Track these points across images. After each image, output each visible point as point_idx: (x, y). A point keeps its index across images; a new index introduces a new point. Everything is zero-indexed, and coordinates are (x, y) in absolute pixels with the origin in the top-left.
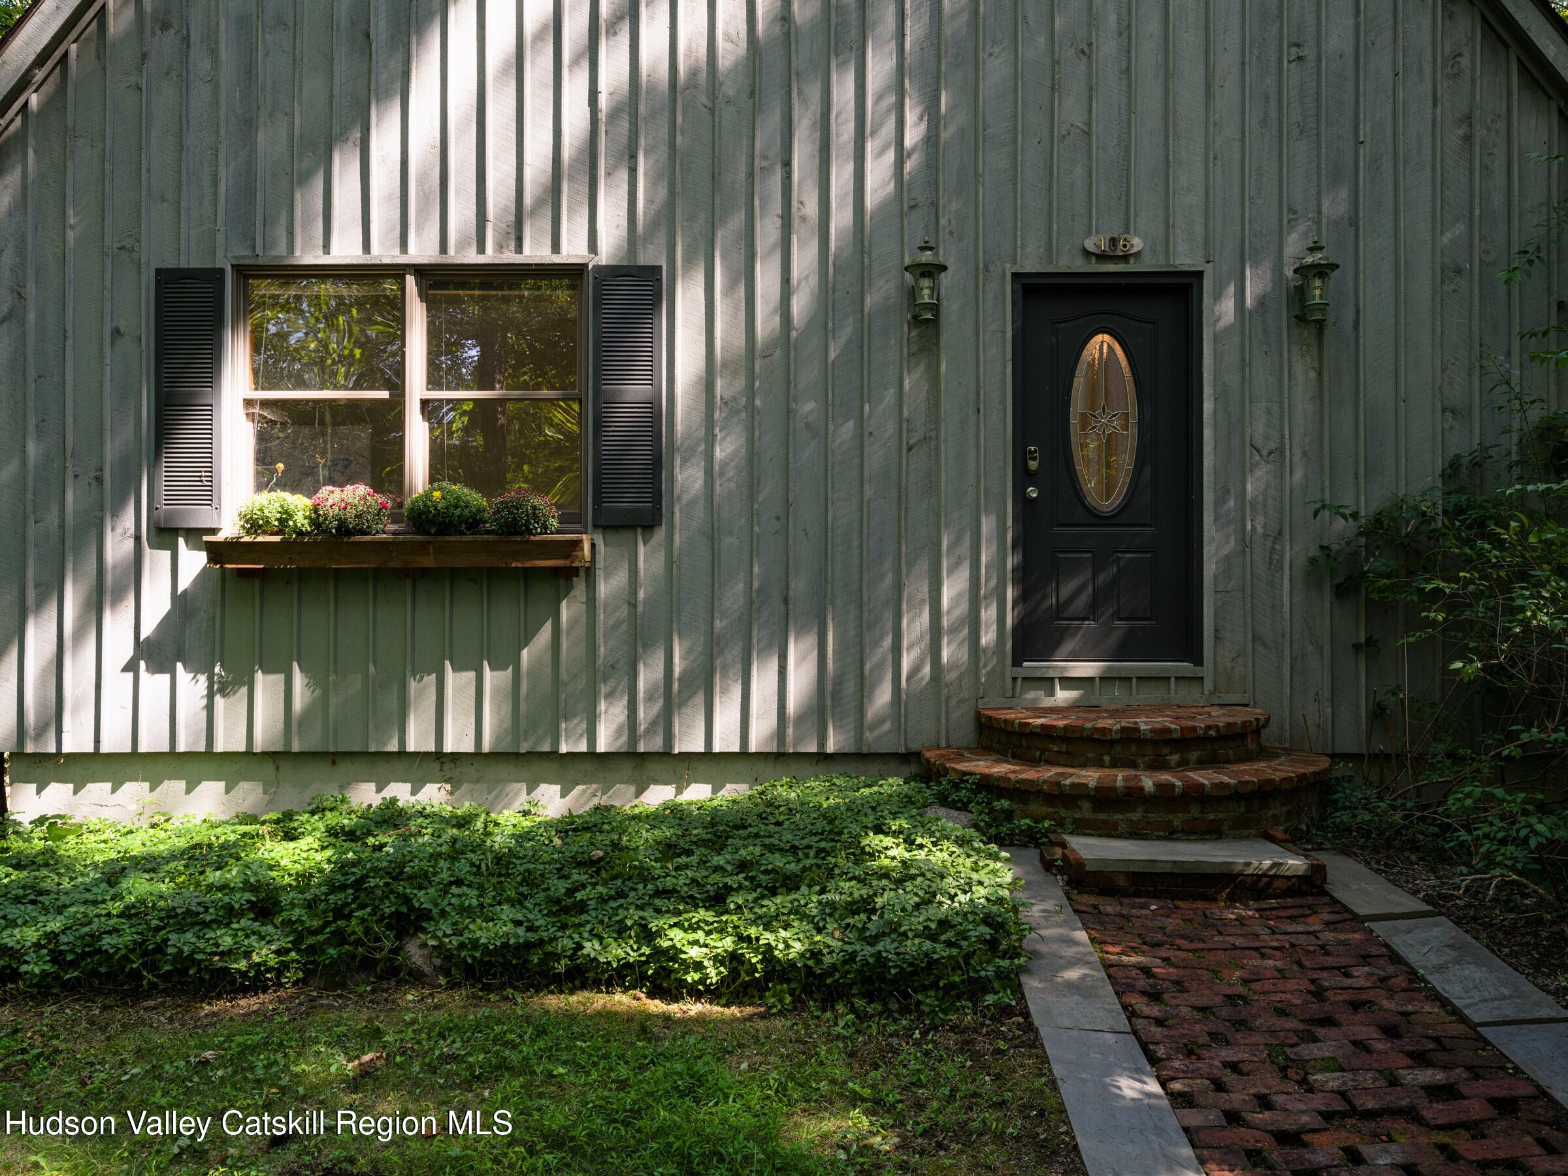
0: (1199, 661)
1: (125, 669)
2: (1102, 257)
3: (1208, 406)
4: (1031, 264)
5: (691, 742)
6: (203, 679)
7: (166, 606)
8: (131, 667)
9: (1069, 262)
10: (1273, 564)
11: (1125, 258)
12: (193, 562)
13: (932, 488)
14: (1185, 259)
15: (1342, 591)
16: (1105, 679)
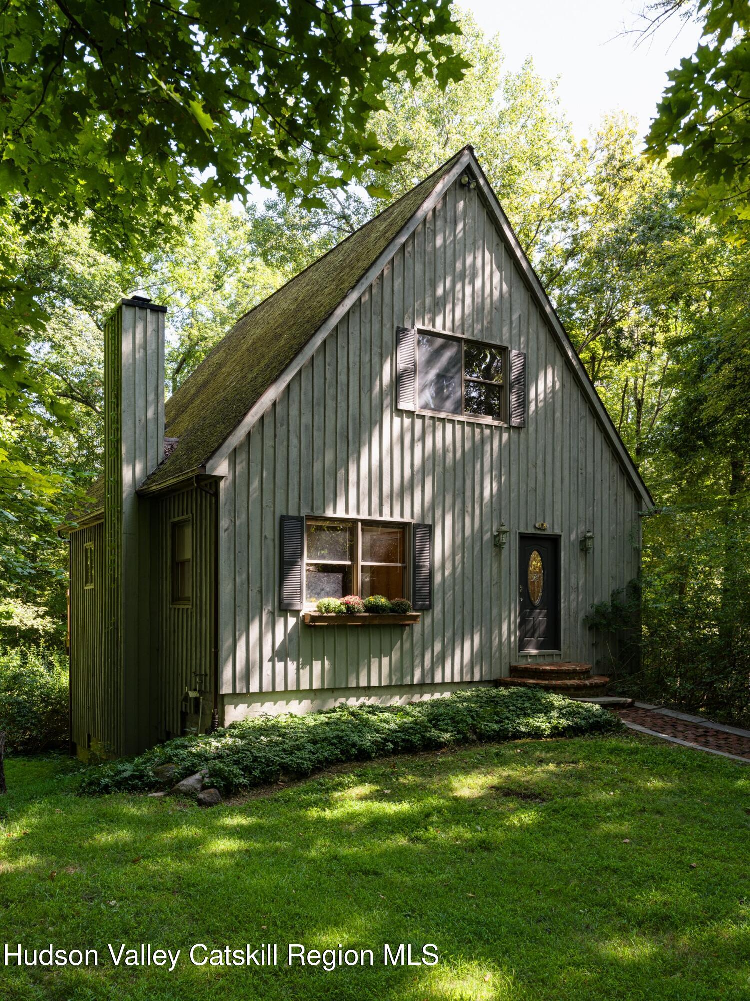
0: (560, 649)
1: (269, 661)
2: (539, 529)
3: (563, 574)
4: (522, 530)
5: (438, 679)
6: (295, 663)
7: (283, 638)
8: (272, 659)
9: (531, 530)
10: (576, 621)
11: (544, 530)
12: (292, 621)
13: (500, 598)
14: (557, 531)
15: (590, 628)
16: (540, 655)
